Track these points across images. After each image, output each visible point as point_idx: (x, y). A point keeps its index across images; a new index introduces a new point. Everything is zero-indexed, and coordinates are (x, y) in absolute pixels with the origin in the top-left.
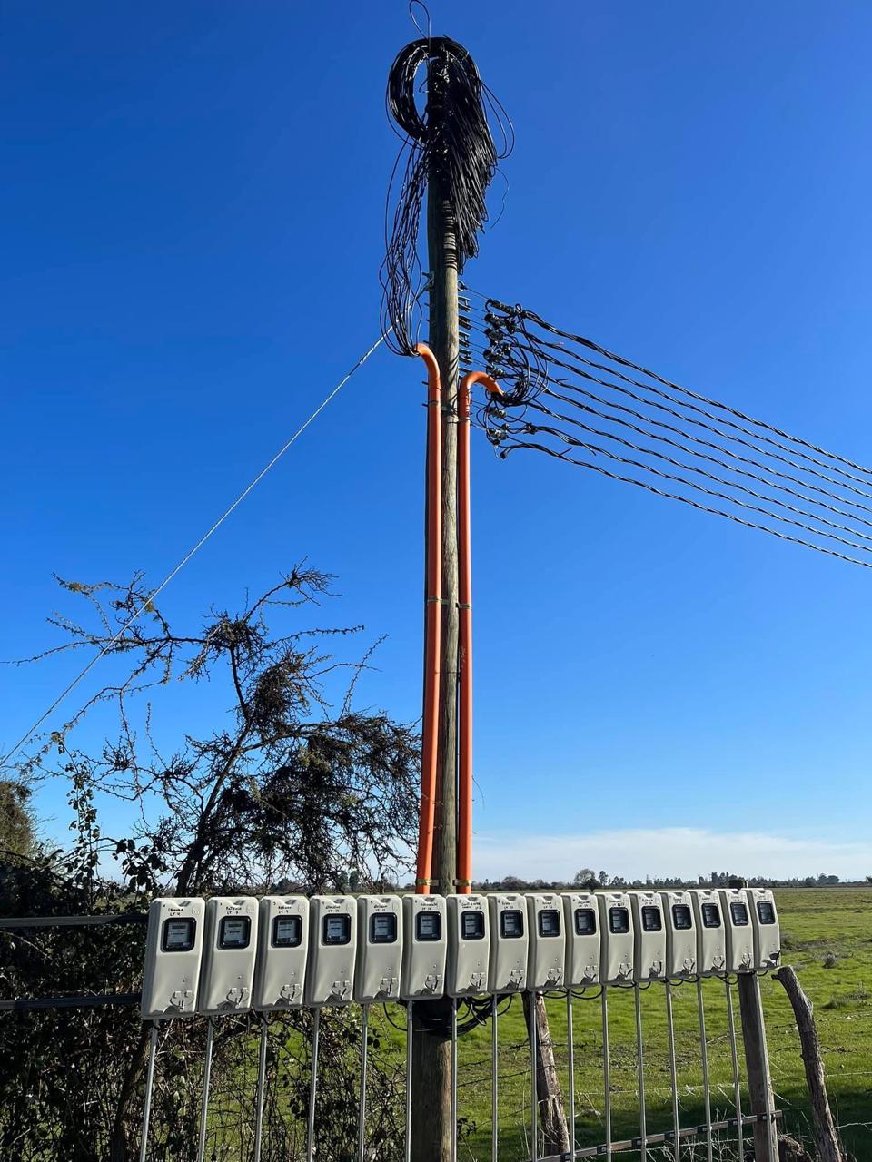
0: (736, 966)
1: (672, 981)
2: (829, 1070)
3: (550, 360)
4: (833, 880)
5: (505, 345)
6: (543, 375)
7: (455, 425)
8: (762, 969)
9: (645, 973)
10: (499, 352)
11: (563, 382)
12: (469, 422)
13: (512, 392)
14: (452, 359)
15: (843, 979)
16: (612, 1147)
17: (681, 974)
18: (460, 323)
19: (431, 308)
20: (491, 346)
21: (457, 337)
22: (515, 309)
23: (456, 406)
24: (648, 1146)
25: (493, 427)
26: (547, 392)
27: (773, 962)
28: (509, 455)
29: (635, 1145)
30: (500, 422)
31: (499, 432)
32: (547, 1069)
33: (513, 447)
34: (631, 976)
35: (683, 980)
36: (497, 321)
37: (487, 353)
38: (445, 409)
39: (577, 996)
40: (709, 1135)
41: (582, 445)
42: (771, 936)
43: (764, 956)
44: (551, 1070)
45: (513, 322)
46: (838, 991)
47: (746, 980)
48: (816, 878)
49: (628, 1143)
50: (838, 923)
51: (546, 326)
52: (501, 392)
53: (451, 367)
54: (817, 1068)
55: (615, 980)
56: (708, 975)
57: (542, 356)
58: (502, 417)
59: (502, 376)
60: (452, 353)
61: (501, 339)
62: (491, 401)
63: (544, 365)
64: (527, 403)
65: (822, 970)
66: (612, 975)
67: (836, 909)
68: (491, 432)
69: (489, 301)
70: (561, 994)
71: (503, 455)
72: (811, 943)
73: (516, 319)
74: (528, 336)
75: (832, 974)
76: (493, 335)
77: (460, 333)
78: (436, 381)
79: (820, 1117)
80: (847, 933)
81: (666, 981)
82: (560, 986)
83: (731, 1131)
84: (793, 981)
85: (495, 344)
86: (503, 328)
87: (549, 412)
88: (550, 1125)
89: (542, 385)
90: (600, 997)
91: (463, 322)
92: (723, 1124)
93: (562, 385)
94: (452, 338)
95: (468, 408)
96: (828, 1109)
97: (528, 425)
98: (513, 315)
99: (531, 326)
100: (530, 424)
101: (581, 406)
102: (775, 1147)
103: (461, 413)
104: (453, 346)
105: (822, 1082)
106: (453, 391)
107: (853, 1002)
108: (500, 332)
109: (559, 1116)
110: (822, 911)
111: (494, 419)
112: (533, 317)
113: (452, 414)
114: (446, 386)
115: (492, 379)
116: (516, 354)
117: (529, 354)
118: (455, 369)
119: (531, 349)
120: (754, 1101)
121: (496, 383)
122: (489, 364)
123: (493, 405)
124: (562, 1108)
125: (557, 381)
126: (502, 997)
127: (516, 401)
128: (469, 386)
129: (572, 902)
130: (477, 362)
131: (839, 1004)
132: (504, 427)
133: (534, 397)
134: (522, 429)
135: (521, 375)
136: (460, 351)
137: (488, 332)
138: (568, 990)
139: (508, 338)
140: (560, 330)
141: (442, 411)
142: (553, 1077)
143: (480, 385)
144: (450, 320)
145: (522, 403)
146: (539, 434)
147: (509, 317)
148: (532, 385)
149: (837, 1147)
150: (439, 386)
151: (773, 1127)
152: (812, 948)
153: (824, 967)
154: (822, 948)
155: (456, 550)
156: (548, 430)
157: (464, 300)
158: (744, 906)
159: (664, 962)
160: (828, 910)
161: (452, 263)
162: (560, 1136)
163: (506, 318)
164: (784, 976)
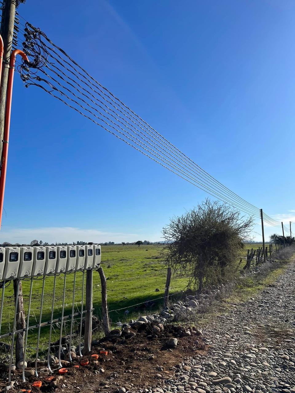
0: (87, 268)
1: (67, 273)
2: (109, 296)
3: (49, 54)
4: (113, 243)
5: (32, 43)
6: (46, 59)
7: (8, 69)
8: (95, 268)
9: (59, 271)
10: (29, 44)
11: (53, 64)
12: (14, 69)
13: (33, 62)
14: (9, 42)
15: (112, 271)
16: (41, 325)
17: (70, 271)
18: (14, 28)
19: (2, 18)
20: (26, 41)
21: (12, 33)
22: (37, 30)
23: (9, 61)
24: (53, 323)
25: (24, 74)
26: (46, 66)
27: (98, 266)
28: (29, 86)
29: (49, 323)
30: (27, 73)
31: (26, 76)
32: (20, 303)
33: (31, 84)
34: (54, 272)
35: (70, 273)
36: (30, 32)
37: (24, 44)
38: (4, 61)
39: (34, 279)
40: (72, 317)
41: (58, 90)
42: (98, 258)
43: (96, 264)
44: (21, 304)
45: (36, 35)
46: (111, 274)
47: (89, 272)
48: (108, 243)
49: (46, 323)
50: (113, 255)
51: (48, 40)
52: (29, 61)
53: (9, 45)
54: (105, 296)
55: (49, 274)
56: (78, 271)
57: (46, 52)
58: (28, 71)
59: (29, 55)
60: (10, 39)
61: (30, 40)
62: (24, 63)
63: (47, 56)
64: (38, 68)
65: (107, 269)
66: (48, 272)
67: (112, 252)
68: (23, 75)
69: (27, 23)
70: (29, 279)
71: (26, 86)
72: (104, 261)
73: (37, 34)
74: (41, 42)
75: (109, 270)
76: (27, 37)
77: (14, 32)
78: (2, 49)
79: (104, 309)
80: (115, 258)
81: (65, 273)
82: (29, 277)
83: (79, 316)
84: (102, 271)
85: (28, 41)
86: (32, 36)
87: (46, 74)
88: (19, 320)
89: (45, 63)
90: (43, 279)
91: (16, 28)
92: (77, 314)
93: (52, 65)
94: (10, 33)
95: (14, 63)
96: (107, 307)
97: (38, 77)
98: (36, 32)
99: (43, 39)
100: (39, 77)
101: (59, 76)
102: (91, 319)
103: (11, 64)
104: (10, 36)
105: (106, 300)
106: (9, 55)
107: (114, 277)
108: (30, 37)
109: (23, 317)
110: (108, 252)
111: (24, 71)
112: (44, 35)
113: (7, 64)
114: (6, 52)
115: (25, 54)
116: (35, 47)
117: (41, 49)
118: (10, 46)
119: (42, 48)
120: (87, 307)
121: (27, 57)
122: (24, 48)
123: (24, 65)
124: (24, 315)
125: (51, 63)
126: (7, 281)
127: (34, 66)
128: (15, 54)
129: (37, 249)
130: (20, 46)
131: (111, 278)
132: (28, 75)
133: (42, 66)
134: (35, 78)
135: (37, 56)
136: (13, 39)
137: (25, 35)
138: (32, 278)
139: (33, 40)
140: (54, 44)
141: (3, 62)
142: (22, 306)
143: (20, 56)
144: (10, 25)
145: (36, 68)
146: (42, 81)
147: (35, 32)
148: (41, 62)
149: (108, 317)
150: (3, 51)
151: (91, 313)
152: (104, 263)
153: (107, 268)
154: (107, 263)
155: (4, 119)
156: (46, 81)
157: (17, 19)
158: (92, 250)
159: (65, 267)
160: (110, 252)
161: (14, 2)
162: (22, 324)
163: (33, 32)
164: (100, 271)
